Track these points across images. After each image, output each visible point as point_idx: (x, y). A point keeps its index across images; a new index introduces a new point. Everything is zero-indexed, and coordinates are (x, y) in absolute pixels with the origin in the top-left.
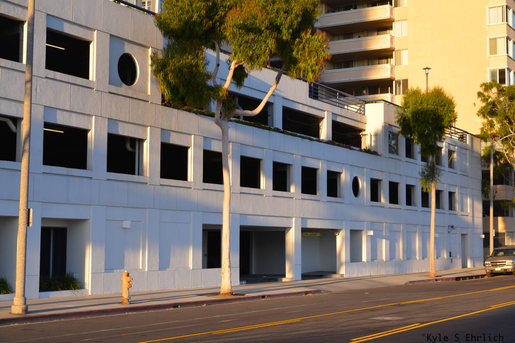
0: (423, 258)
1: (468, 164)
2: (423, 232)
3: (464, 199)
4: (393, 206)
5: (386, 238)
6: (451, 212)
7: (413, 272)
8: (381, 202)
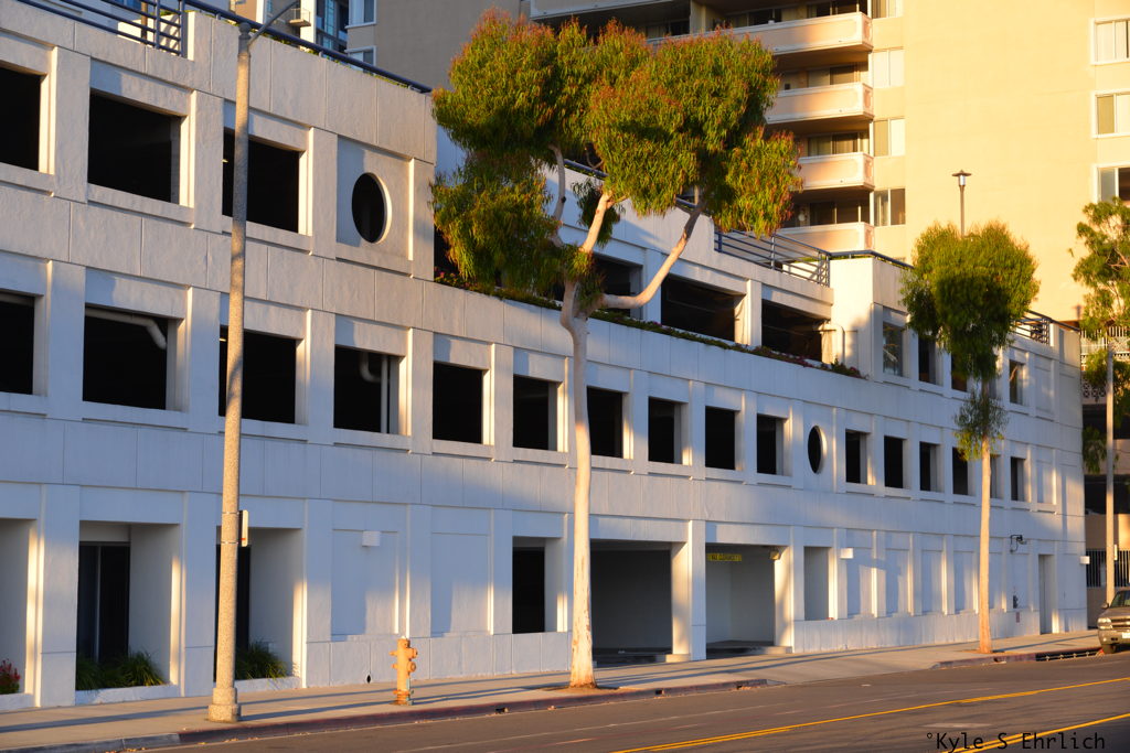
0: (957, 611)
1: (1052, 393)
2: (956, 552)
3: (1045, 476)
4: (893, 491)
5: (879, 565)
6: (1017, 504)
7: (937, 642)
8: (866, 483)
